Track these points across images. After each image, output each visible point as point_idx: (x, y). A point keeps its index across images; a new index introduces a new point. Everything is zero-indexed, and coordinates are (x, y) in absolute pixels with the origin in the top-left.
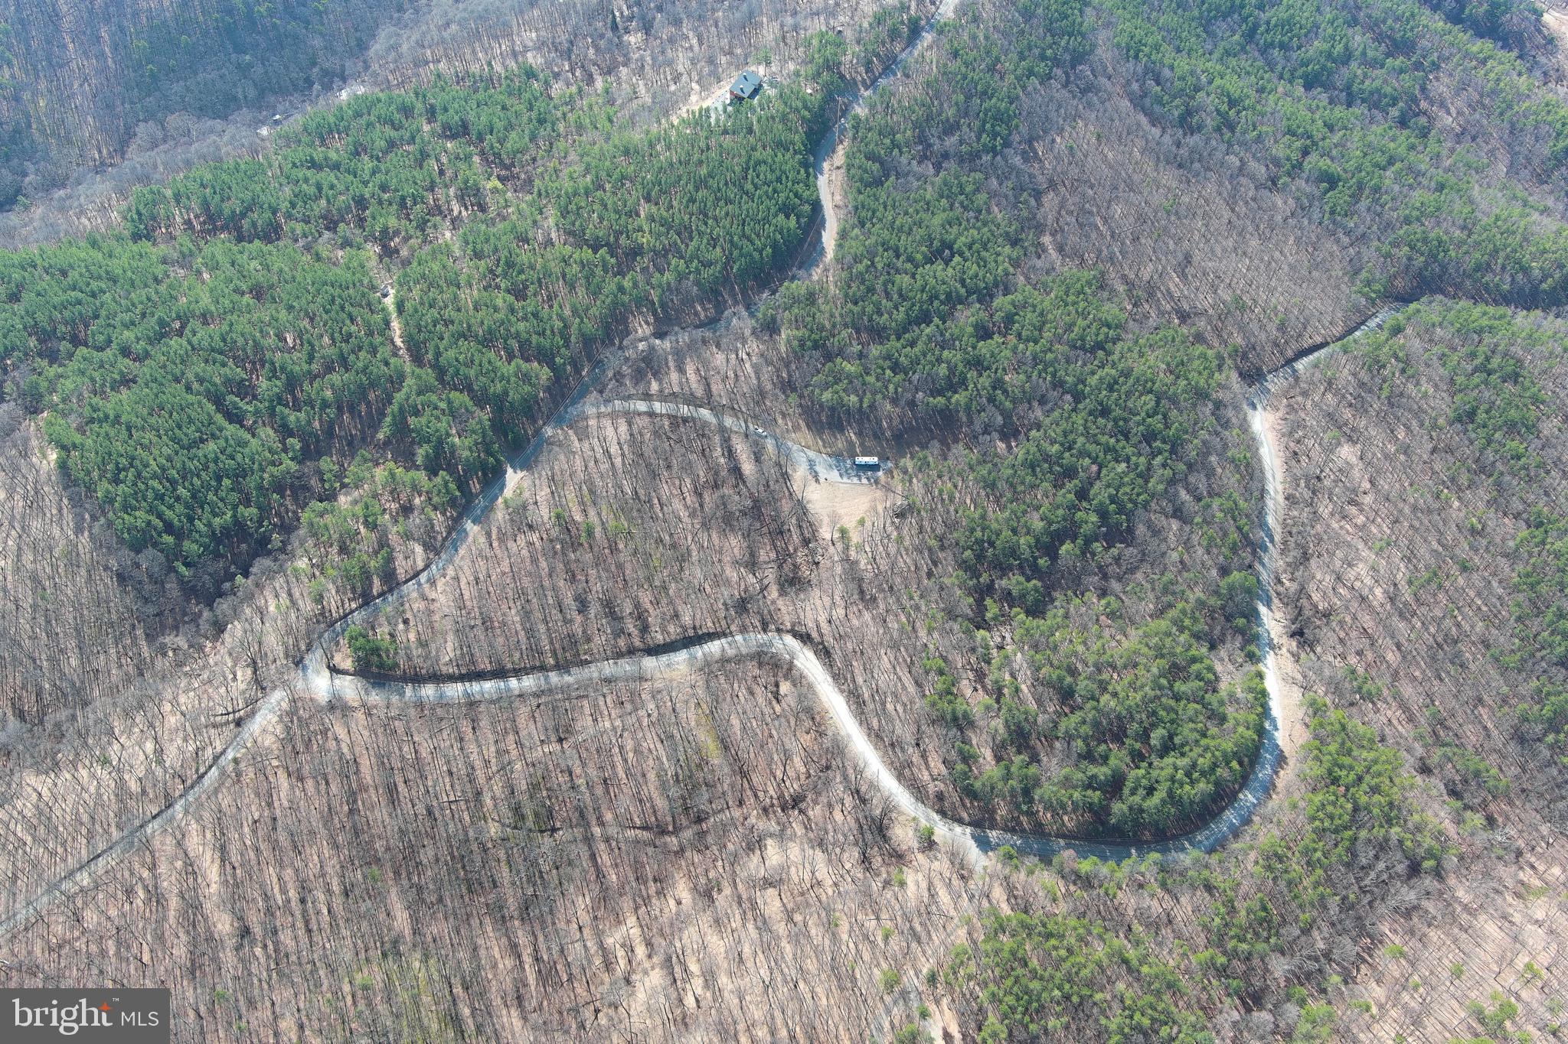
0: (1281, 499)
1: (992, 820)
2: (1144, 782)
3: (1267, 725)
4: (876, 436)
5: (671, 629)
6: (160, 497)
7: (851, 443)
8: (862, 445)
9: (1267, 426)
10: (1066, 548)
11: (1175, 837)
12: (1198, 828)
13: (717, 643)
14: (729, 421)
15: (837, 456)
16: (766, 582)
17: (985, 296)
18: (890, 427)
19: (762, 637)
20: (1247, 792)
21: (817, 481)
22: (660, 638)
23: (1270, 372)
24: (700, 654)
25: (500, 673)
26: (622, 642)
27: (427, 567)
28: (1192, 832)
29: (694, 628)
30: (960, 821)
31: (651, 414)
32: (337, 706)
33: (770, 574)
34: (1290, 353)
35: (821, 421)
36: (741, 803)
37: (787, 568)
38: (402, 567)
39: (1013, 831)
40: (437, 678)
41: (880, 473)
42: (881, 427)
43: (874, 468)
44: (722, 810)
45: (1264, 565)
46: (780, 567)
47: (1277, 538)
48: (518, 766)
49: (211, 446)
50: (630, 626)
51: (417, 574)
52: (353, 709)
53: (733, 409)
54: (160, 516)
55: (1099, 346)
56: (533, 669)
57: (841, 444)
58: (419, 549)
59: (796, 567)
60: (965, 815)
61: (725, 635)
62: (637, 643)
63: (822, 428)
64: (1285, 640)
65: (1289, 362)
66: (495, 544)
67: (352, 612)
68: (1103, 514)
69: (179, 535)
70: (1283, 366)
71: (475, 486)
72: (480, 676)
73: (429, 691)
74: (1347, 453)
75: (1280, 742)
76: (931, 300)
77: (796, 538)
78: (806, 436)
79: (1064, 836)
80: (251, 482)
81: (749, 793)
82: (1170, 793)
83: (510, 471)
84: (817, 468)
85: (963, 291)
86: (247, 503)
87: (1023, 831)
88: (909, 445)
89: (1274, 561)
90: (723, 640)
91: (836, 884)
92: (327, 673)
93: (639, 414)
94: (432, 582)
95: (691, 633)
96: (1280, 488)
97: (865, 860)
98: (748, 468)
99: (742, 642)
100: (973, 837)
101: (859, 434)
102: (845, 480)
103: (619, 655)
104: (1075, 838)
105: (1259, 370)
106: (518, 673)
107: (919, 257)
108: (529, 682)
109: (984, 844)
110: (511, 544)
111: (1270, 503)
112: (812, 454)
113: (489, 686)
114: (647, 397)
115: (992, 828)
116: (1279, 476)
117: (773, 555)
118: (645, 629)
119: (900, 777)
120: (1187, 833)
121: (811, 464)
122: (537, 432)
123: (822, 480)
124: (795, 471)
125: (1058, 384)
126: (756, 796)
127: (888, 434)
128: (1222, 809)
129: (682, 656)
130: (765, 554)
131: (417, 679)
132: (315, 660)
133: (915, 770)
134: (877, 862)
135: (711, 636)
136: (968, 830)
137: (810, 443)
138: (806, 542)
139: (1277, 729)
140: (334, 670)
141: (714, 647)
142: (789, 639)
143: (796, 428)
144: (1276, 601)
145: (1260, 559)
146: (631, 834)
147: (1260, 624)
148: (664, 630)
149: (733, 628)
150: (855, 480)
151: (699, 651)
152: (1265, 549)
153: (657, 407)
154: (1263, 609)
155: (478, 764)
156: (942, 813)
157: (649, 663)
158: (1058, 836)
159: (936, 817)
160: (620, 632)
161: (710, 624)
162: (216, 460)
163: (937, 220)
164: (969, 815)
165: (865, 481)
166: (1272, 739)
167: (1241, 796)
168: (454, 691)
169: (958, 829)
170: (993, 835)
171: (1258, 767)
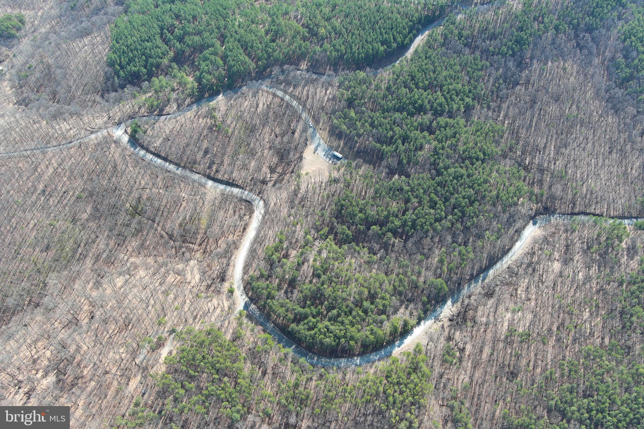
0: (505, 266)
1: (257, 301)
2: (311, 324)
3: (397, 343)
4: (350, 148)
5: (226, 176)
6: (124, 52)
7: (339, 146)
8: (343, 148)
9: (532, 235)
10: (375, 228)
11: (314, 353)
12: (326, 356)
13: (238, 189)
14: (304, 115)
15: (331, 148)
16: (272, 179)
17: (437, 113)
18: (358, 148)
19: (254, 197)
20: (359, 358)
21: (314, 153)
22: (220, 177)
23: (559, 214)
24: (228, 190)
25: (165, 159)
26: (208, 171)
27: (173, 113)
28: (322, 356)
29: (233, 180)
30: (247, 295)
31: (282, 99)
32: (117, 142)
33: (275, 176)
34: (577, 210)
35: (335, 132)
36: (200, 245)
37: (281, 178)
38: (167, 109)
39: (260, 310)
40: (148, 150)
41: (339, 162)
42: (355, 146)
43: (338, 159)
44: (193, 243)
45: (469, 287)
46: (279, 176)
47: (487, 281)
48: (148, 191)
49: (148, 44)
50: (214, 168)
51: (169, 114)
52: (120, 146)
53: (309, 111)
54: (120, 59)
55: (470, 158)
56: (176, 164)
57: (335, 144)
58: (175, 108)
59: (283, 179)
60: (250, 294)
61: (243, 189)
62: (212, 175)
63: (334, 134)
64: (446, 320)
65: (573, 214)
66: (196, 117)
67: (145, 116)
68: (404, 224)
69: (122, 67)
70: (568, 214)
71: (207, 95)
72: (158, 156)
73: (142, 152)
74: (557, 266)
75: (394, 352)
76: (410, 103)
77: (291, 169)
78: (325, 134)
79: (275, 324)
80: (151, 60)
81: (205, 243)
82: (316, 333)
83: (221, 95)
84: (319, 148)
85: (428, 107)
86: (145, 67)
87: (263, 312)
88: (360, 157)
89: (477, 288)
90: (241, 190)
91: (193, 287)
92: (123, 131)
93: (278, 97)
94: (170, 119)
95: (231, 181)
96: (510, 262)
97: (209, 286)
98: (297, 135)
99: (246, 194)
100: (246, 303)
101: (345, 144)
102: (324, 158)
103: (204, 175)
104: (278, 327)
105: (555, 210)
106: (171, 162)
107: (421, 84)
108: (172, 167)
109: (246, 307)
110: (201, 120)
111: (498, 265)
112: (322, 142)
113: (159, 161)
114: (286, 92)
115: (255, 304)
116: (514, 258)
117: (281, 171)
118: (217, 171)
119: (244, 268)
120: (320, 355)
121: (319, 145)
122: (241, 87)
123: (316, 153)
124: (310, 145)
125: (435, 164)
126: (206, 246)
127: (356, 149)
128: (343, 357)
129: (222, 187)
130: (279, 170)
131: (142, 147)
132: (123, 126)
133: (250, 269)
134: (212, 289)
135: (237, 186)
136: (247, 299)
137: (325, 138)
138: (292, 172)
139: (399, 347)
140: (126, 131)
141: (236, 191)
142: (262, 203)
143: (325, 129)
144: (459, 304)
145: (471, 284)
146: (163, 232)
147: (441, 308)
148: (223, 175)
149: (248, 188)
150: (328, 160)
151: (229, 189)
152: (477, 282)
153: (287, 97)
154: (449, 303)
155: (138, 183)
156: (245, 288)
157: (210, 183)
158: (273, 322)
159: (242, 288)
160: (210, 167)
161: (240, 182)
162: (146, 49)
163: (445, 73)
164: (252, 295)
165: (331, 162)
166: (393, 348)
167: (355, 358)
168: (149, 157)
169: (244, 296)
170: (253, 306)
171: (374, 354)
